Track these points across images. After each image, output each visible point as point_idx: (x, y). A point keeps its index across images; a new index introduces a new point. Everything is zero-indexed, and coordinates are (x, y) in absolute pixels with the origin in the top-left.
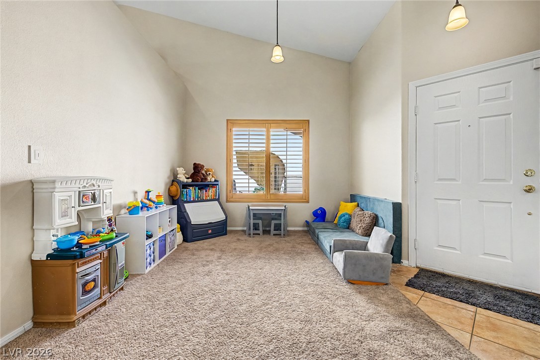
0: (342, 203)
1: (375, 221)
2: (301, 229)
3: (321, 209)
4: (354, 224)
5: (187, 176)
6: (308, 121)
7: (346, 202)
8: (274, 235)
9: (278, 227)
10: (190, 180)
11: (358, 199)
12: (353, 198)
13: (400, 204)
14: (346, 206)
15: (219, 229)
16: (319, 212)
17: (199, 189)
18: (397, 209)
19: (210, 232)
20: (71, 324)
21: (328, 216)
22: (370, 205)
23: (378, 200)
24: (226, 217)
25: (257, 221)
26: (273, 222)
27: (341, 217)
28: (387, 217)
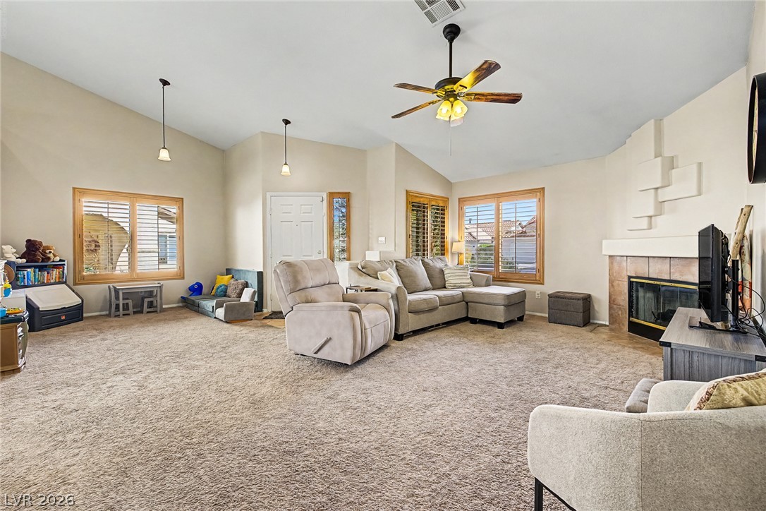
0: (218, 276)
1: (246, 285)
2: (174, 305)
3: (197, 283)
4: (229, 291)
5: (18, 256)
6: (182, 199)
7: (222, 275)
8: (148, 312)
9: (151, 305)
10: (24, 260)
11: (233, 272)
12: (228, 272)
13: (262, 273)
14: (222, 279)
15: (73, 315)
16: (196, 287)
17: (39, 271)
18: (260, 275)
19: (63, 318)
20: (18, 370)
21: (205, 290)
22: (242, 275)
23: (248, 271)
24: (83, 301)
25: (126, 301)
26: (146, 300)
27: (218, 288)
28: (254, 281)
